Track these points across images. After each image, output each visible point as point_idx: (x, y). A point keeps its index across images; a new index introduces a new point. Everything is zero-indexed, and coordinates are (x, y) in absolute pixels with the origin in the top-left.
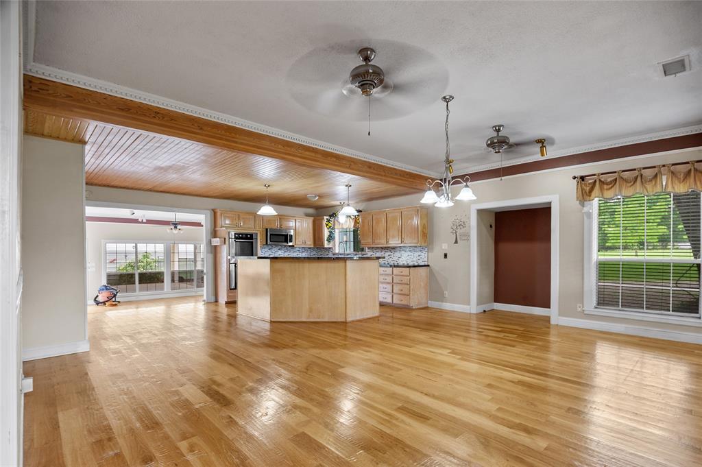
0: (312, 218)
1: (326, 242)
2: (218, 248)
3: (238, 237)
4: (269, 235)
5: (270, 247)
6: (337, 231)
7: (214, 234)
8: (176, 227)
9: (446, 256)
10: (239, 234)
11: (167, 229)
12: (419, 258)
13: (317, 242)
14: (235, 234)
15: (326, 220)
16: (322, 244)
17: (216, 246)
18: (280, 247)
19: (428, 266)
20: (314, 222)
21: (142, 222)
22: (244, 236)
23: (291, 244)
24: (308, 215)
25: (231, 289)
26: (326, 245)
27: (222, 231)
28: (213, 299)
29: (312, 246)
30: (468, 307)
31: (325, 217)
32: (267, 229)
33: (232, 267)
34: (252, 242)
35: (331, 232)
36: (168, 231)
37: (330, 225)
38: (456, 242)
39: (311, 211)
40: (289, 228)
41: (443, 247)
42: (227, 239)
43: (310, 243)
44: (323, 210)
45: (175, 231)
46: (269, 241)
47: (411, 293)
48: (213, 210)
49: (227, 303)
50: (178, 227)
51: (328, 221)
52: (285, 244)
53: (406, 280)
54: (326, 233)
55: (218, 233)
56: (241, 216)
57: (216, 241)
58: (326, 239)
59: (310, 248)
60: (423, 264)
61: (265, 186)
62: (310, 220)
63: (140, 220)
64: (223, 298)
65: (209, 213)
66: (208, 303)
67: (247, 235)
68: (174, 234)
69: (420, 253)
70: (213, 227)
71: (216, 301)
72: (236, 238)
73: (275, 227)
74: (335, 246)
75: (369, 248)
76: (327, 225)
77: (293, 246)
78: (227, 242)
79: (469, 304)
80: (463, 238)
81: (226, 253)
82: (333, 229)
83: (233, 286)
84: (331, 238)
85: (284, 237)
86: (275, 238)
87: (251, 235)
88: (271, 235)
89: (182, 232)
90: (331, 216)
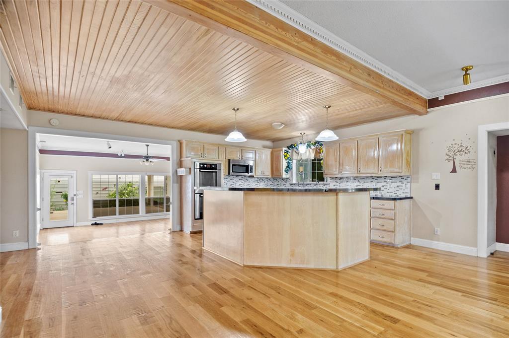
0: (271, 150)
1: (284, 173)
2: (184, 178)
3: (203, 167)
4: (231, 165)
5: (231, 177)
6: (294, 161)
7: (180, 165)
8: (147, 160)
9: (437, 187)
10: (204, 164)
11: (140, 161)
12: (398, 189)
13: (275, 173)
14: (200, 164)
15: (284, 151)
16: (281, 175)
17: (181, 176)
18: (240, 177)
19: (412, 198)
20: (272, 153)
21: (121, 157)
22: (209, 166)
23: (250, 174)
24: (265, 147)
25: (196, 219)
26: (284, 175)
27: (187, 161)
28: (178, 228)
29: (270, 177)
30: (474, 249)
31: (284, 149)
32: (229, 160)
33: (197, 196)
34: (217, 172)
35: (288, 163)
36: (141, 163)
37: (288, 156)
38: (454, 171)
39: (268, 143)
40: (249, 159)
41: (434, 177)
42: (192, 169)
43: (268, 174)
44: (280, 142)
45: (147, 164)
46: (231, 171)
47: (397, 229)
48: (179, 141)
49: (191, 233)
50: (150, 160)
51: (286, 152)
52: (247, 174)
53: (389, 214)
54: (284, 164)
55: (184, 164)
56: (206, 147)
57: (182, 172)
58: (284, 170)
59: (267, 178)
60: (403, 196)
61: (234, 110)
62: (269, 151)
63: (119, 155)
64: (188, 228)
65: (175, 144)
66: (173, 232)
67: (211, 165)
68: (146, 165)
69: (399, 184)
70: (179, 158)
71: (181, 230)
72: (201, 168)
73: (237, 158)
74: (292, 175)
75: (332, 178)
76: (285, 156)
77: (253, 176)
78: (192, 172)
79: (476, 246)
80: (465, 166)
81: (191, 183)
82: (291, 159)
83: (198, 216)
84: (289, 168)
85: (245, 168)
86: (237, 169)
87: (216, 165)
88: (233, 165)
89: (153, 164)
90: (289, 148)
